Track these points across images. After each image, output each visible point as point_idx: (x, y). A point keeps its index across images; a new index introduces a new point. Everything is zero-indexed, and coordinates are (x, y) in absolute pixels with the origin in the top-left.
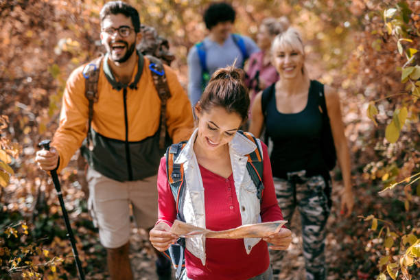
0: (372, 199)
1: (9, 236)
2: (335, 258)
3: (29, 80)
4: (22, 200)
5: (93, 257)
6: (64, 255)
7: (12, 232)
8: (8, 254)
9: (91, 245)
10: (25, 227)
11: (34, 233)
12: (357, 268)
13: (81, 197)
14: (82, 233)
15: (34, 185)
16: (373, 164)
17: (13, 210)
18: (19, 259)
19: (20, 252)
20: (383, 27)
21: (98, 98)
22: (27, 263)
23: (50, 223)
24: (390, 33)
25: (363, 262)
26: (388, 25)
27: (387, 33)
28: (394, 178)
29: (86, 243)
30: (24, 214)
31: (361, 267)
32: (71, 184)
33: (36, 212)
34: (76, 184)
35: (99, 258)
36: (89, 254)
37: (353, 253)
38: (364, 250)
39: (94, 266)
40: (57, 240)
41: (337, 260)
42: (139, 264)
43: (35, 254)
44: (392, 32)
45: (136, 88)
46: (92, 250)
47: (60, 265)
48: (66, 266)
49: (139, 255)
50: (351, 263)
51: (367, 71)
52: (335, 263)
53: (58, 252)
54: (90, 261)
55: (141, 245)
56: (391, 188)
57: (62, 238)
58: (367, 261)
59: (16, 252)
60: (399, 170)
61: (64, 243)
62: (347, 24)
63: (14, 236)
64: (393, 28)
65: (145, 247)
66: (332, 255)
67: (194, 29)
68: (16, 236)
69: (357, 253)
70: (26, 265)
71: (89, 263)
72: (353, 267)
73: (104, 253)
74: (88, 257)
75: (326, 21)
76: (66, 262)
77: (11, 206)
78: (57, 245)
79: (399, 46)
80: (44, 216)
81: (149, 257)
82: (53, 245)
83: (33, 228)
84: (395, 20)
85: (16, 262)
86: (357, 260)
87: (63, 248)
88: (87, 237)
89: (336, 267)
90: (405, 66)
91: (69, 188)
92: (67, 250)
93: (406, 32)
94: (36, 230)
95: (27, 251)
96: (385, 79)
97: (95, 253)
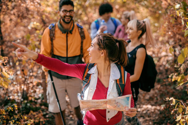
0: (174, 90)
1: (9, 110)
2: (157, 118)
3: (18, 41)
4: (16, 94)
5: (48, 119)
6: (35, 119)
7: (10, 109)
8: (9, 119)
9: (47, 114)
10: (16, 106)
11: (21, 109)
12: (167, 122)
13: (42, 92)
14: (43, 108)
15: (21, 88)
16: (173, 74)
17: (12, 99)
18: (14, 121)
19: (14, 118)
20: (175, 13)
21: (55, 37)
22: (17, 122)
23: (29, 105)
24: (178, 16)
25: (170, 119)
26: (177, 12)
27: (177, 15)
28: (183, 80)
29: (45, 113)
30: (17, 101)
31: (169, 121)
32: (38, 87)
33: (22, 100)
34: (40, 87)
35: (51, 120)
36: (46, 118)
37: (165, 115)
38: (170, 114)
39: (48, 123)
40: (32, 112)
41: (158, 119)
42: (68, 122)
43: (20, 118)
44: (179, 15)
45: (72, 34)
46: (47, 116)
47: (33, 123)
48: (36, 123)
49: (69, 118)
50: (164, 120)
51: (170, 33)
52: (157, 120)
53: (32, 118)
54: (46, 121)
55: (69, 113)
56: (181, 85)
57: (34, 111)
58: (172, 119)
59: (12, 117)
60: (185, 77)
61: (34, 113)
62: (160, 12)
63: (11, 110)
64: (180, 13)
65: (71, 114)
66: (156, 116)
67: (92, 17)
68: (12, 110)
69: (167, 115)
70: (17, 123)
71: (46, 122)
72: (165, 121)
73: (53, 117)
74: (45, 120)
75: (151, 11)
76: (36, 122)
77: (11, 97)
78: (31, 114)
79: (182, 21)
80: (26, 101)
81: (73, 119)
82: (30, 114)
83: (21, 107)
84: (181, 10)
85: (12, 122)
86: (167, 118)
87: (34, 115)
88: (45, 110)
89: (157, 121)
90: (186, 29)
91: (37, 89)
92: (36, 116)
93: (186, 15)
94: (22, 108)
95: (17, 117)
96: (177, 36)
97: (48, 118)
